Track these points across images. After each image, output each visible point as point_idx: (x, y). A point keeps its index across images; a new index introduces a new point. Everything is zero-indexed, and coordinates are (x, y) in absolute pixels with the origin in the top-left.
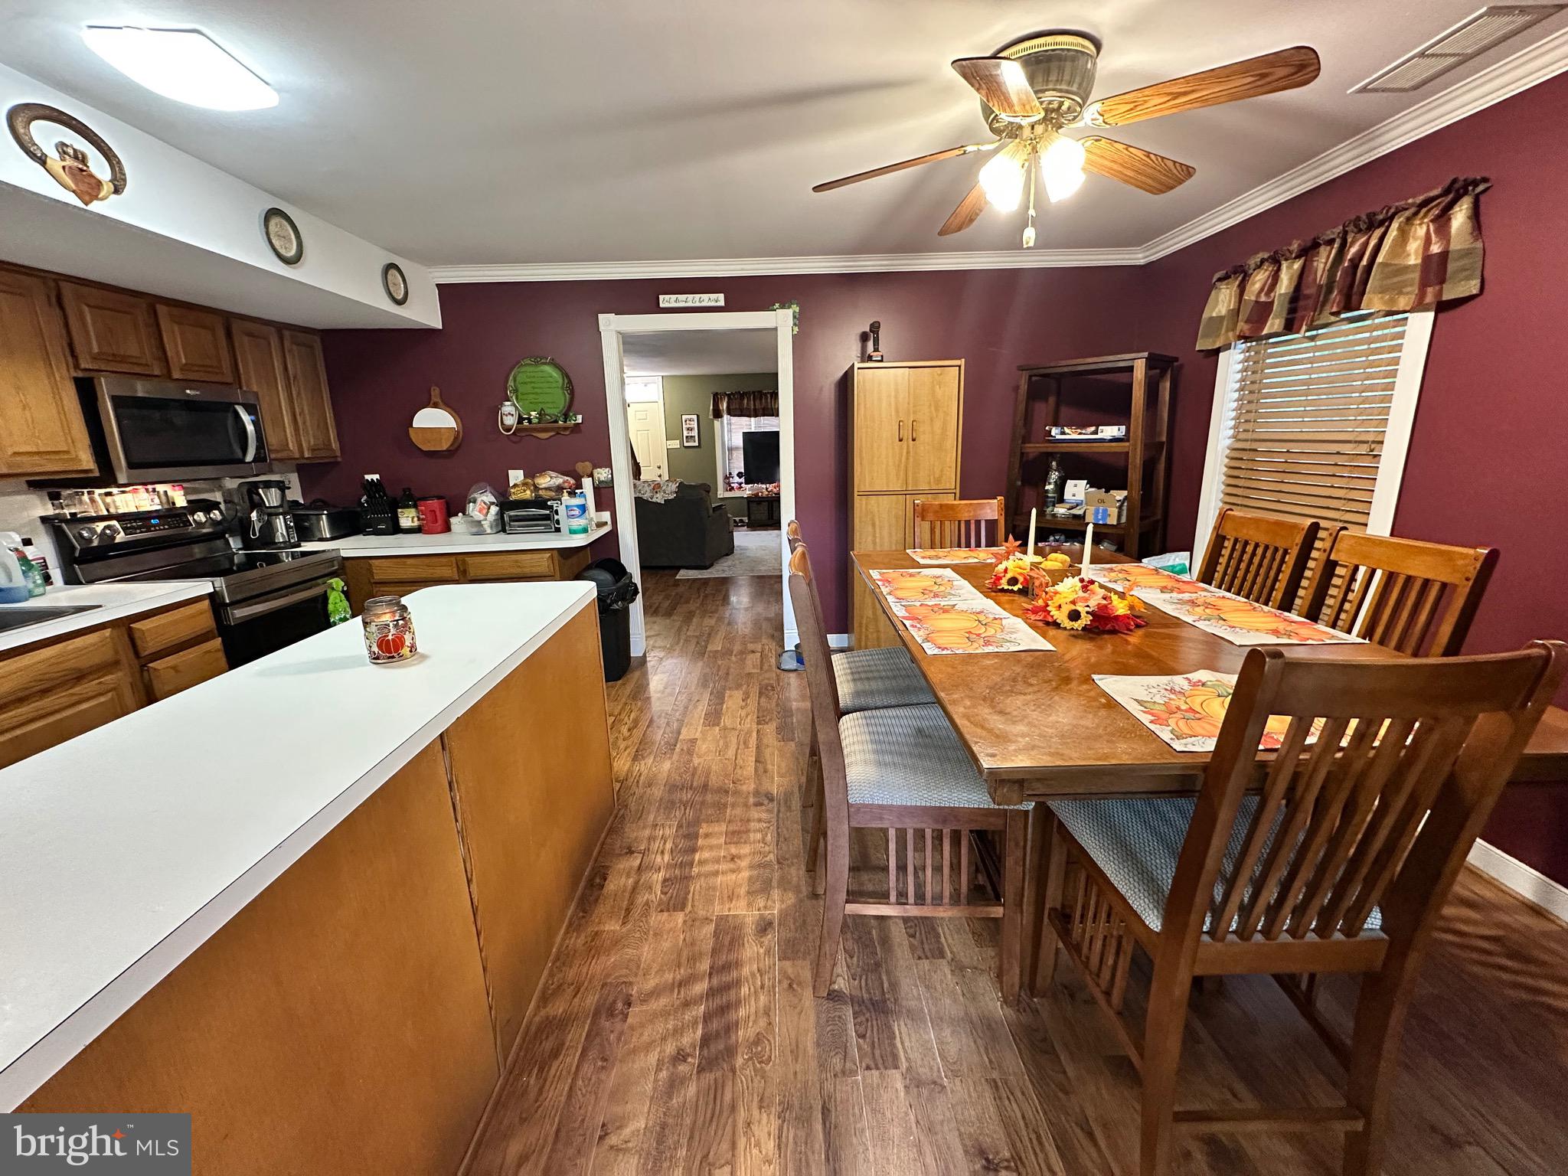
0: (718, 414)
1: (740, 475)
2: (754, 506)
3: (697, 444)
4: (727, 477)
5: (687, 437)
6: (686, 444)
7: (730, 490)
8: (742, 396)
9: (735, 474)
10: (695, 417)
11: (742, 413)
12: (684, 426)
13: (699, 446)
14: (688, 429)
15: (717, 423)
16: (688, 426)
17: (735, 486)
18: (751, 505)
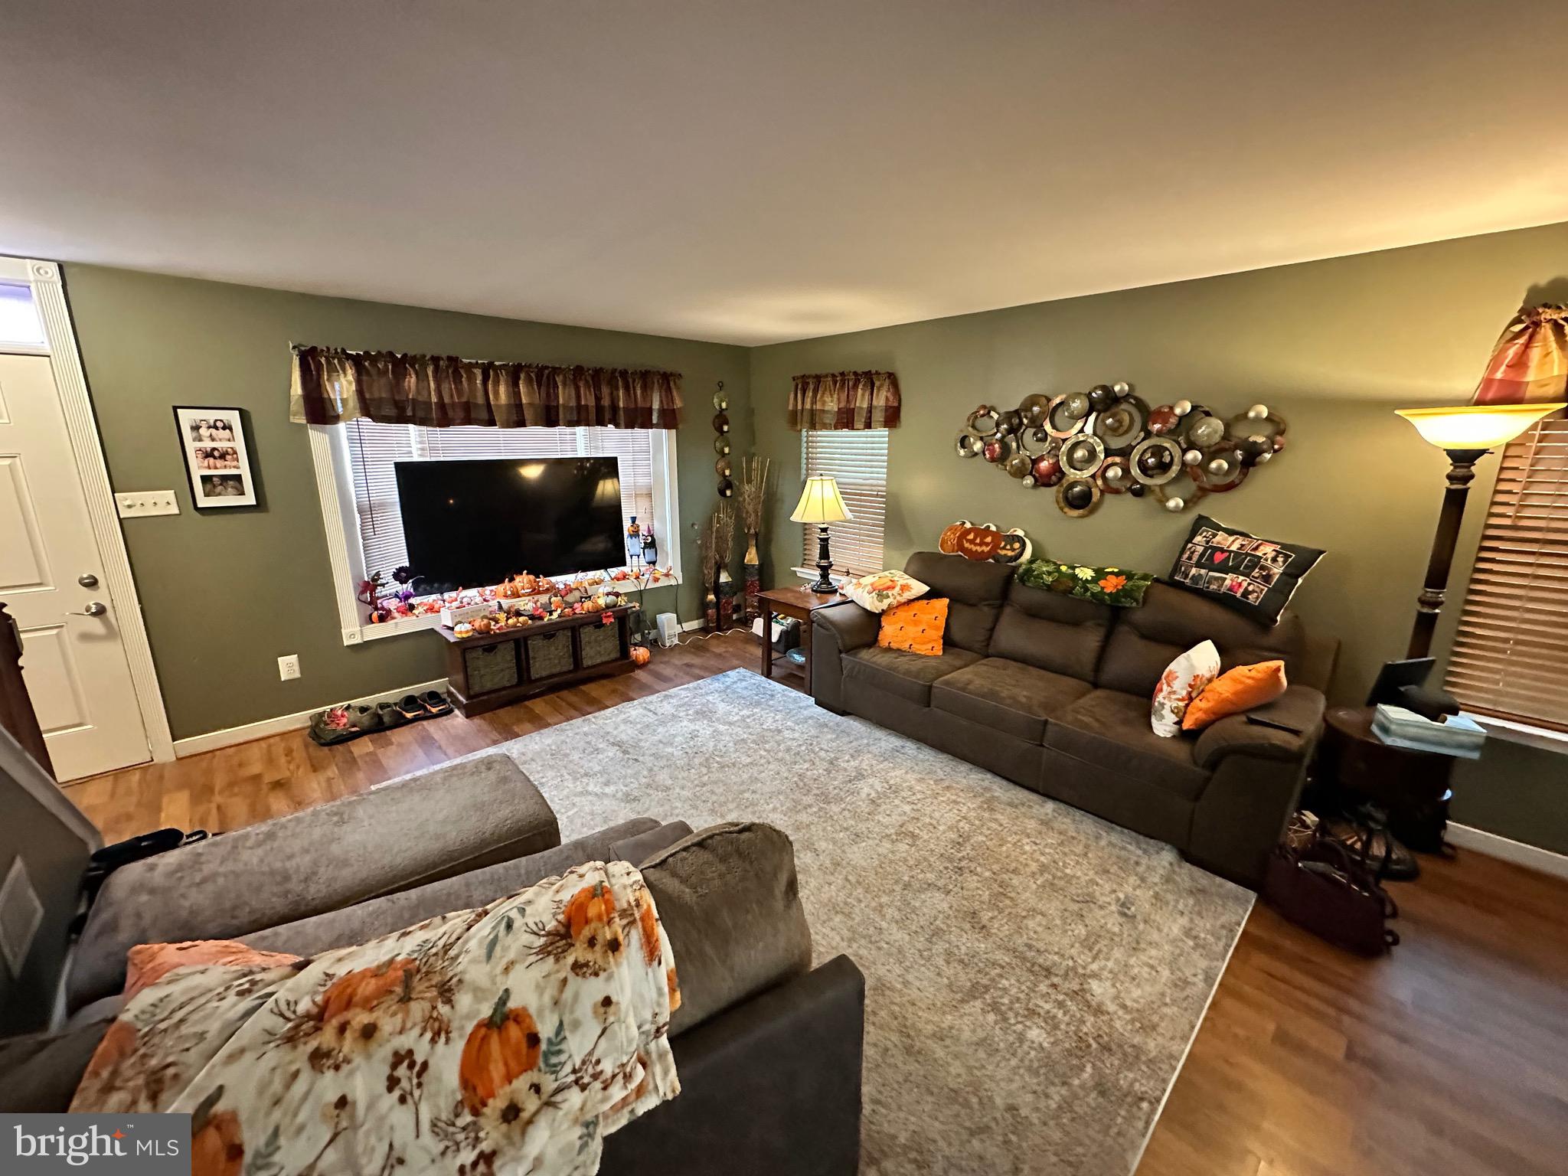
0: (320, 412)
1: (400, 575)
2: (477, 659)
3: (249, 499)
4: (369, 587)
5: (205, 479)
6: (203, 502)
7: (382, 619)
8: (401, 365)
9: (387, 576)
10: (234, 418)
11: (401, 413)
12: (191, 446)
13: (261, 505)
14: (209, 454)
15: (317, 438)
16: (208, 445)
17: (393, 604)
18: (469, 656)
